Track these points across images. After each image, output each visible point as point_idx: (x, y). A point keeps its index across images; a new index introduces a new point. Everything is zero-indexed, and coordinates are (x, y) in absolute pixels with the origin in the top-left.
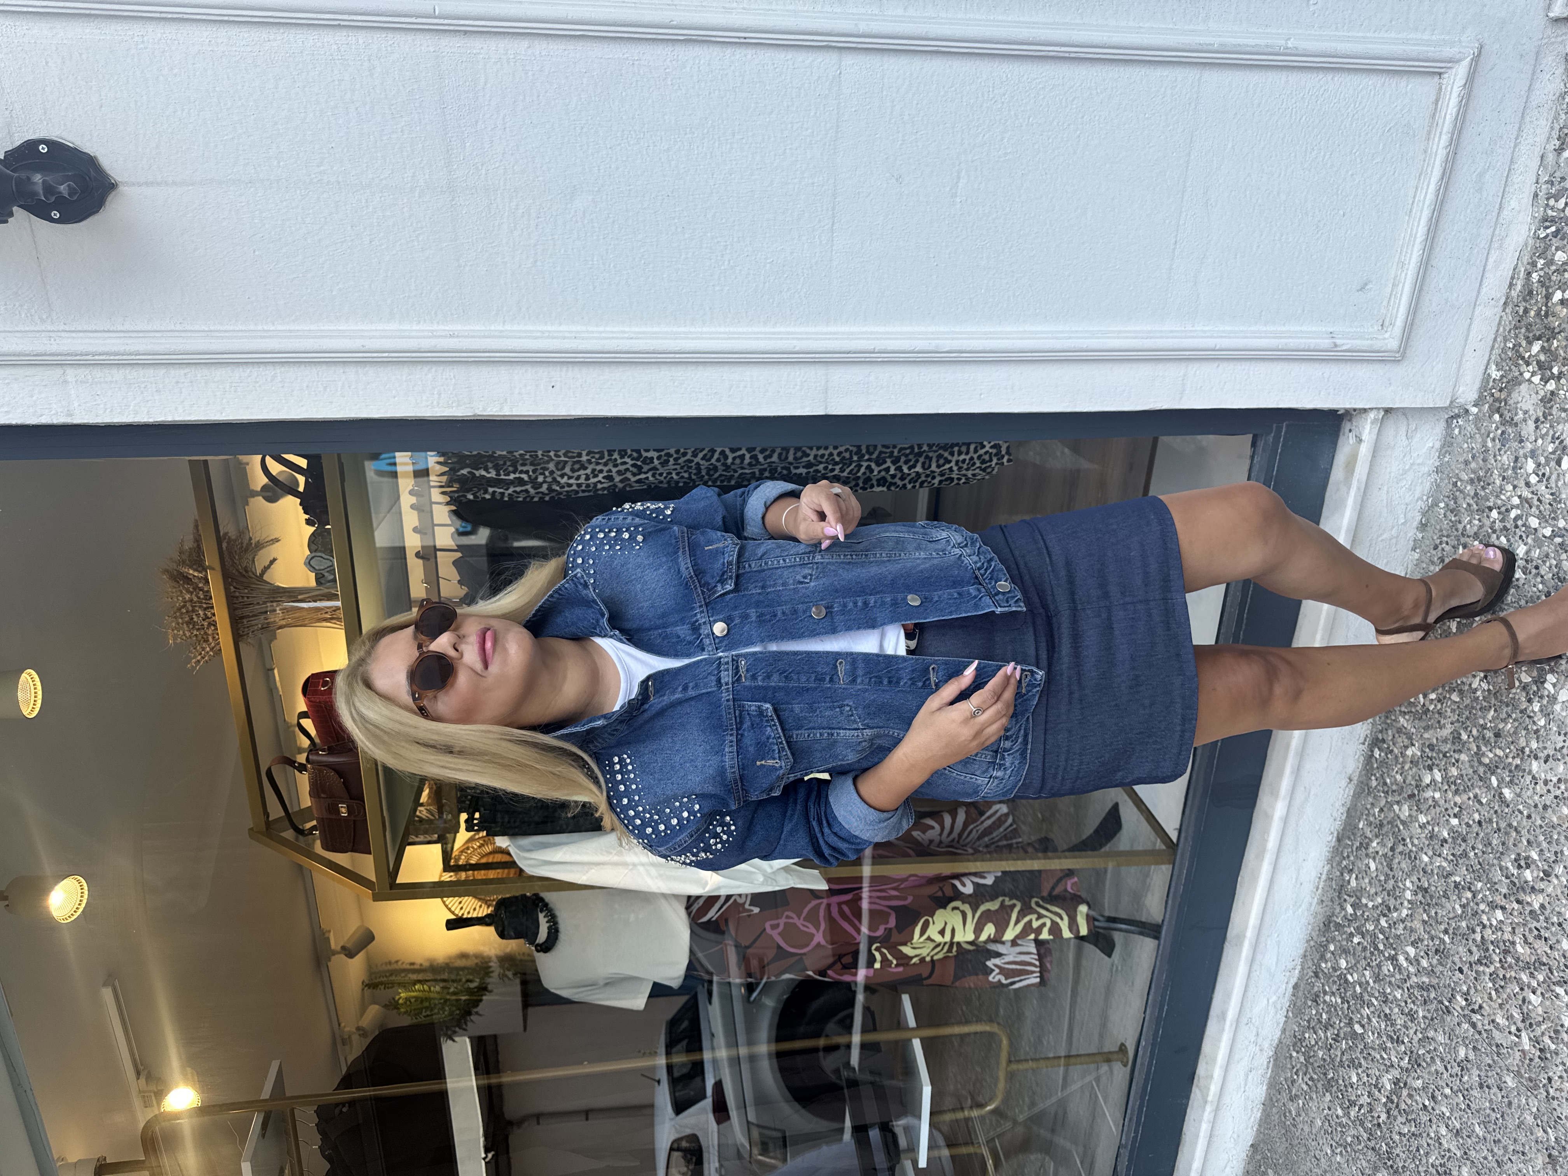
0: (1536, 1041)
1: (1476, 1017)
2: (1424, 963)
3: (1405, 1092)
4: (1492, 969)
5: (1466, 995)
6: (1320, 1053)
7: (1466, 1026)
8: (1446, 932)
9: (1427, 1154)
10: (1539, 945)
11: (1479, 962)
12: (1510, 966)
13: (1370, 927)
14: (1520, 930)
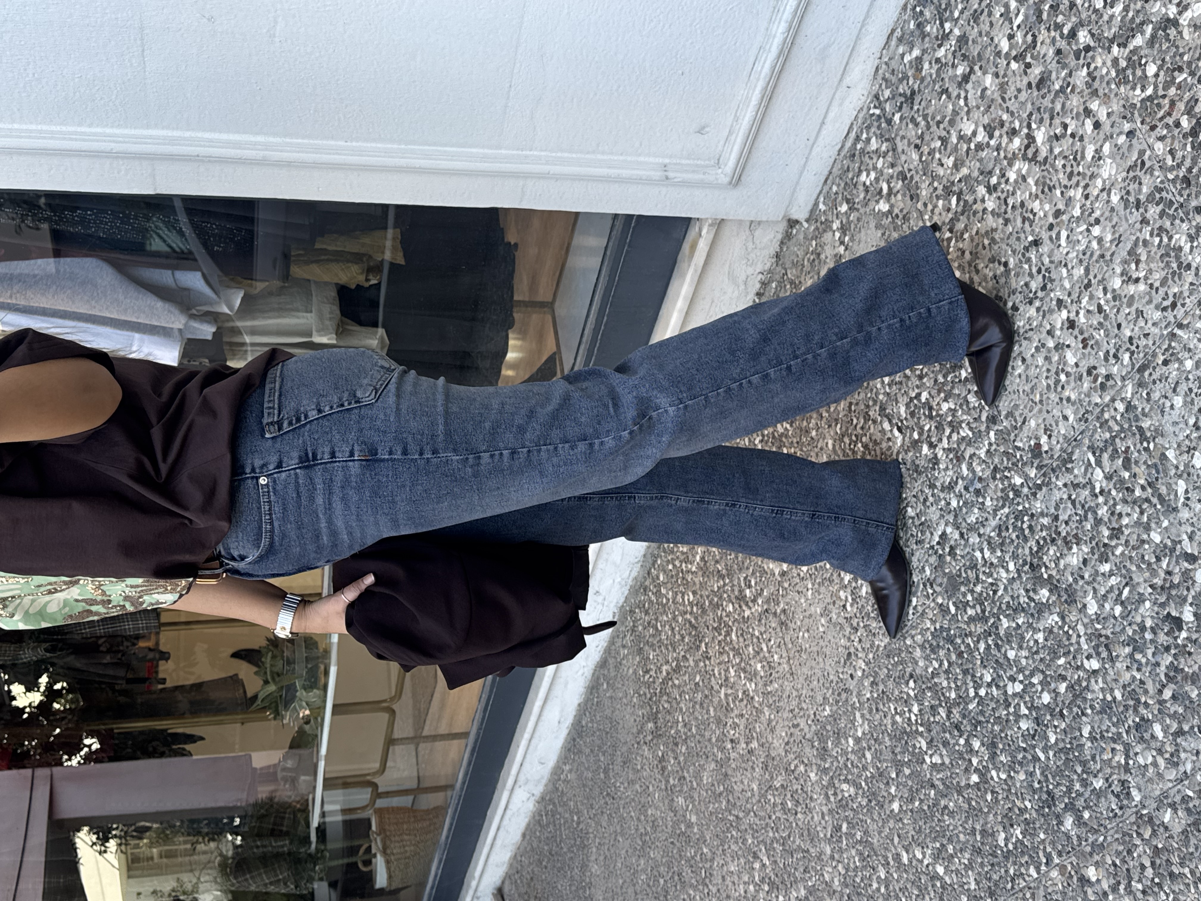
0: (726, 695)
1: (707, 662)
2: (695, 609)
3: (670, 683)
4: (720, 638)
5: (706, 644)
6: (640, 628)
7: (702, 664)
8: (708, 597)
9: (671, 727)
10: (741, 640)
11: (715, 629)
12: (727, 644)
13: (677, 563)
14: (736, 624)
